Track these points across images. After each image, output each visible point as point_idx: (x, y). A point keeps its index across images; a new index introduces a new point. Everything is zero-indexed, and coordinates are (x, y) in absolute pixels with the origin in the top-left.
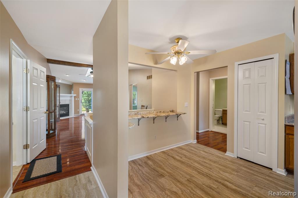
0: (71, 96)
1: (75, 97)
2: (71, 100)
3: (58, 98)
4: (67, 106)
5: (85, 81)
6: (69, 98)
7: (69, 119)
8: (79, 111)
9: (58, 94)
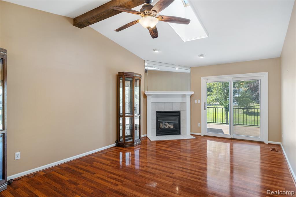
0: (184, 96)
1: (191, 96)
2: (183, 104)
4: (177, 114)
7: (179, 141)
8: (200, 127)
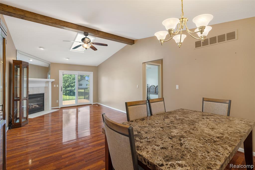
1: (52, 82)
3: (25, 85)
5: (67, 59)
6: (44, 85)
9: (25, 79)
